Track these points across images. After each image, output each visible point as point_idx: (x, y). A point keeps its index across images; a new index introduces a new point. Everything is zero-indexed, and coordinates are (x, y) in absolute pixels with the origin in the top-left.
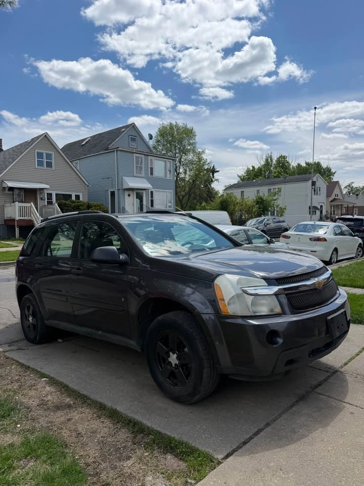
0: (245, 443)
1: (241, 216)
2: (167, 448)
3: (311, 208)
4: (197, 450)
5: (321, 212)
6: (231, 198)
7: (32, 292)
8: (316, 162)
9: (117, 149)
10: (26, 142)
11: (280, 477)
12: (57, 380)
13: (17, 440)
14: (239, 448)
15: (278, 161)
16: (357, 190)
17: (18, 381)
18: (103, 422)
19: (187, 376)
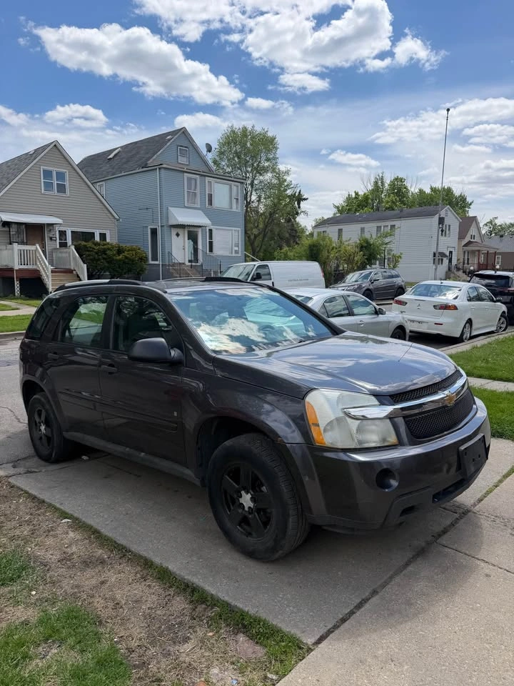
0: (343, 620)
1: (338, 266)
2: (238, 625)
3: (437, 255)
4: (279, 631)
5: (450, 261)
6: (324, 239)
7: (44, 391)
8: (446, 187)
9: (160, 167)
10: (27, 154)
11: (392, 672)
12: (84, 523)
13: (32, 614)
14: (336, 627)
15: (392, 185)
16: (502, 228)
17: (29, 522)
18: (149, 586)
19: (266, 524)
